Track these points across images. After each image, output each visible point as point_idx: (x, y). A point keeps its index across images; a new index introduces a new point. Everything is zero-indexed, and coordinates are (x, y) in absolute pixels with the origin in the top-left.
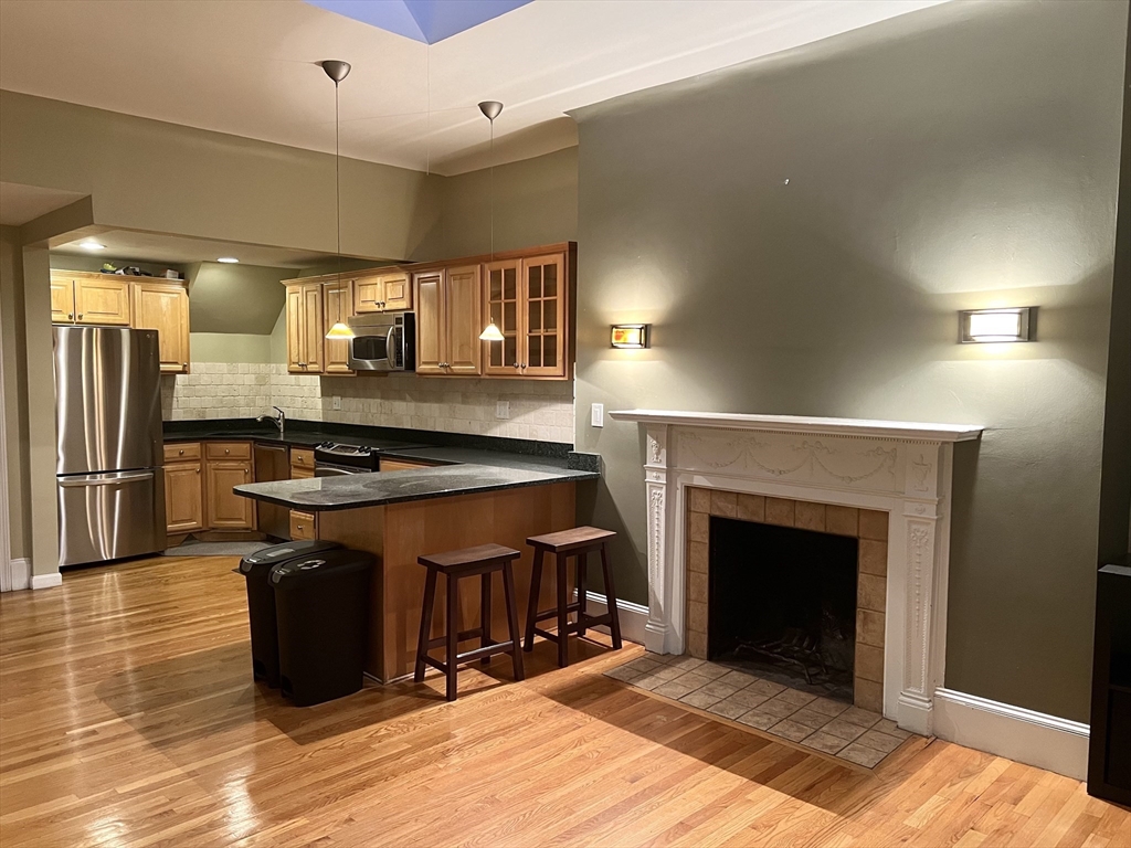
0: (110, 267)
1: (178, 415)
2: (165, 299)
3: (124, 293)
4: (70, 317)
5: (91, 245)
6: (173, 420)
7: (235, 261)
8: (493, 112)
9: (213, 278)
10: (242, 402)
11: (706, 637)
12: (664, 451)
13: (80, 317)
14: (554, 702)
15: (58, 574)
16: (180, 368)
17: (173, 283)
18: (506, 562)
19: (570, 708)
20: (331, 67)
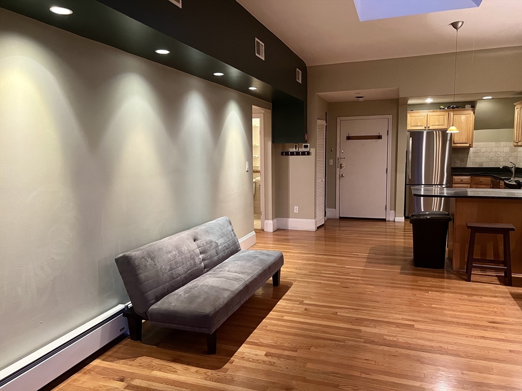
0: (442, 107)
1: (470, 164)
2: (463, 117)
3: (446, 117)
4: (425, 128)
5: (429, 100)
6: (468, 167)
7: (491, 98)
9: (484, 106)
10: (502, 160)
13: (429, 127)
14: (510, 296)
15: (404, 218)
16: (468, 145)
17: (468, 110)
18: (505, 232)
19: (513, 299)
20: (455, 25)
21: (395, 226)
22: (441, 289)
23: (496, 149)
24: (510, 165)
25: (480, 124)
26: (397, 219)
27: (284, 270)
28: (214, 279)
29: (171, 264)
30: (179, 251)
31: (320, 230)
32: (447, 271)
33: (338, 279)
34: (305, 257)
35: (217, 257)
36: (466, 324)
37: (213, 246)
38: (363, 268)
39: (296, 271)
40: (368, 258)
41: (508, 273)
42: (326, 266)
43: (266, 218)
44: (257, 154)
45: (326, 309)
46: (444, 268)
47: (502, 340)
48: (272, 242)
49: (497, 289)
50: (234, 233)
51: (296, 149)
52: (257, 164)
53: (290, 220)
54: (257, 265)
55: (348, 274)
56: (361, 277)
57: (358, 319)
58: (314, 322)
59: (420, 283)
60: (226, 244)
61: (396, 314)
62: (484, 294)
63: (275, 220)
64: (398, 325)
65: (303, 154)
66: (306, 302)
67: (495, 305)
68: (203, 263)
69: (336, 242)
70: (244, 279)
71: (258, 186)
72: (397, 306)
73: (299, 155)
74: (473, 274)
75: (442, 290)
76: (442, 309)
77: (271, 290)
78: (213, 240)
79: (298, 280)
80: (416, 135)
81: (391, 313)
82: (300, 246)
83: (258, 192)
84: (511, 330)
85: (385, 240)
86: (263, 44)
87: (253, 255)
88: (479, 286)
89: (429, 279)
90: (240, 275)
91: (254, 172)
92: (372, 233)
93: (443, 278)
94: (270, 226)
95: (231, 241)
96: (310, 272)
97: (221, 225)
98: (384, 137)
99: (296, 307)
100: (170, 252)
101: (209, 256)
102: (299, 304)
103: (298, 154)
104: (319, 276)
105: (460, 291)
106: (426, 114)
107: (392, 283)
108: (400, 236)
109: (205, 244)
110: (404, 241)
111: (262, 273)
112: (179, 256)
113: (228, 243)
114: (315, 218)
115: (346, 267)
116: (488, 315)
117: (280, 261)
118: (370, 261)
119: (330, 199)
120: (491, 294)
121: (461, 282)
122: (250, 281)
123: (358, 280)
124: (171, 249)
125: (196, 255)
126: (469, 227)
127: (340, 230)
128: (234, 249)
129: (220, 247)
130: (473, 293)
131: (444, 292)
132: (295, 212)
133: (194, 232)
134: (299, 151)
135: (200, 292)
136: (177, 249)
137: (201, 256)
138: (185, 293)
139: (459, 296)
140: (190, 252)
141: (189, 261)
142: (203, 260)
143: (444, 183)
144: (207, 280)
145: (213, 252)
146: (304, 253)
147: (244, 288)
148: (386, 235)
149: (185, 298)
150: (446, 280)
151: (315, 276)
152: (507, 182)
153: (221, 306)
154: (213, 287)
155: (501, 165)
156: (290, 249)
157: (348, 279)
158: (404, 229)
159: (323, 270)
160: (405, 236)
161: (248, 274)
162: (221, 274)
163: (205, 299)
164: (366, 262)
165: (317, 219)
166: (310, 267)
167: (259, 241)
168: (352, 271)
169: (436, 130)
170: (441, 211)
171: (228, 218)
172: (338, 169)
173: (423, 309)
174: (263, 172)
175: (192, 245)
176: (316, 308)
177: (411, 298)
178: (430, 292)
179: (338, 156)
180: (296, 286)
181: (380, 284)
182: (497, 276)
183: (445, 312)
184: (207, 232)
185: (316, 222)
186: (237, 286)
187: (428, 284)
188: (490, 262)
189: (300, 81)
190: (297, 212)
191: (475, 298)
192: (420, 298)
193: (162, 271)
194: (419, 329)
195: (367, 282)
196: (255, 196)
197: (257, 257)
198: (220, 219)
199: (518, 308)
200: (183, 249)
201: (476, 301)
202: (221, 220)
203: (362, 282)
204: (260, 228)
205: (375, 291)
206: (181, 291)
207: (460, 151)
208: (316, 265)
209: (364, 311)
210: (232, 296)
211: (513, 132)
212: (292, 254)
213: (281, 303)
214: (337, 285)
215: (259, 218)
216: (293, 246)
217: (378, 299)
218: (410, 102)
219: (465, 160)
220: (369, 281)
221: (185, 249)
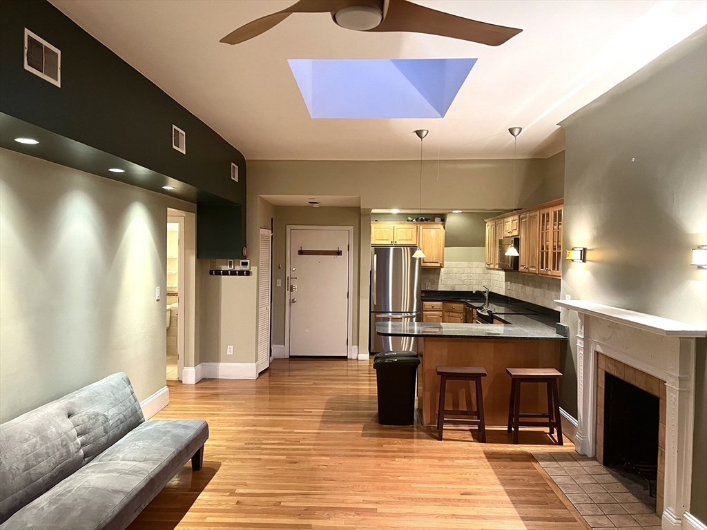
0: (410, 219)
1: (441, 288)
2: (433, 232)
3: (415, 230)
4: (392, 242)
5: (395, 211)
6: (439, 290)
7: (461, 212)
8: (516, 132)
9: (454, 220)
10: (474, 283)
11: (602, 449)
12: (583, 327)
13: (396, 242)
14: (484, 456)
15: (368, 355)
16: (438, 265)
17: (438, 224)
18: (477, 377)
19: (486, 460)
20: (419, 133)
21: (358, 366)
22: (408, 455)
23: (467, 270)
24: (483, 289)
25: (451, 241)
26: (361, 357)
27: (209, 446)
28: (99, 475)
29: (27, 460)
30: (43, 436)
31: (261, 377)
32: (417, 428)
33: (283, 451)
34: (241, 422)
35: (106, 437)
36: (436, 500)
37: (100, 421)
38: (316, 431)
39: (227, 444)
40: (323, 416)
41: (481, 426)
42: (269, 432)
43: (186, 365)
44: (173, 268)
45: (266, 499)
46: (413, 424)
47: (475, 517)
48: (193, 400)
49: (470, 448)
50: (134, 397)
51: (230, 266)
52: (174, 283)
53: (221, 365)
54: (169, 445)
55: (297, 442)
56: (315, 445)
57: (308, 509)
58: (249, 522)
59: (386, 447)
60: (121, 416)
61: (356, 495)
62: (456, 456)
63: (199, 366)
64: (358, 511)
65: (241, 273)
66: (239, 491)
67: (467, 470)
68: (81, 451)
69: (284, 394)
70: (147, 471)
71: (174, 315)
72: (357, 483)
73: (235, 275)
74: (445, 429)
75: (410, 454)
76: (410, 481)
77: (189, 478)
78: (100, 412)
79: (229, 459)
80: (381, 251)
81: (350, 494)
82: (234, 404)
83: (174, 324)
84: (484, 501)
85: (345, 387)
86: (184, 133)
87: (163, 430)
88: (451, 445)
89: (396, 440)
90: (142, 465)
91: (169, 294)
92: (331, 377)
93: (412, 438)
94: (191, 375)
95: (129, 409)
96: (246, 444)
97: (112, 386)
98: (345, 252)
99: (224, 501)
100: (27, 440)
101: (92, 438)
102: (229, 496)
103: (233, 273)
104: (259, 448)
105: (429, 455)
106: (392, 226)
107: (352, 450)
108: (363, 380)
109: (86, 420)
110: (368, 387)
111: (175, 457)
112: (41, 445)
113: (125, 413)
114: (256, 360)
115: (295, 431)
116: (460, 484)
117: (204, 433)
118: (328, 420)
119: (278, 331)
120: (464, 455)
121: (432, 441)
122: (156, 472)
123: (309, 449)
124: (27, 436)
125: (70, 439)
126: (439, 373)
127: (289, 376)
128: (133, 422)
129: (111, 422)
130: (444, 455)
131: (412, 457)
132: (228, 353)
133: (68, 403)
134: (236, 269)
135: (75, 500)
136: (39, 433)
137: (79, 440)
138: (50, 503)
139: (429, 461)
140: (60, 435)
141: (58, 450)
142: (83, 445)
143: (415, 310)
144: (89, 478)
145: (99, 430)
146: (239, 415)
147: (146, 486)
148: (348, 380)
149: (50, 513)
150: (415, 440)
151: (253, 449)
152: (479, 311)
153: (108, 521)
154: (97, 489)
155: (474, 289)
156: (219, 410)
157: (298, 449)
158: (369, 371)
159: (264, 439)
160: (370, 380)
161: (154, 462)
162: (112, 465)
163: (84, 511)
164: (321, 422)
165: (259, 362)
166: (246, 436)
167: (173, 400)
168: (302, 437)
169: (404, 246)
170: (410, 350)
171: (125, 375)
172: (288, 292)
173: (387, 484)
174: (182, 295)
175: (64, 425)
176: (253, 498)
177: (375, 469)
178: (396, 459)
179: (288, 275)
180: (226, 467)
181: (338, 453)
182: (470, 430)
183: (413, 485)
184: (91, 400)
185: (257, 367)
186: (135, 483)
187: (395, 447)
188: (464, 413)
189: (236, 179)
190: (232, 354)
191: (447, 462)
192: (386, 468)
193: (12, 472)
194: (381, 514)
195: (320, 452)
196: (170, 331)
197: (169, 432)
198: (111, 376)
199: (492, 471)
200: (49, 432)
201: (448, 466)
202: (114, 379)
203: (314, 452)
204: (175, 378)
205: (331, 464)
206: (42, 501)
207: (430, 272)
208: (255, 432)
209: (316, 496)
210: (126, 501)
211: (485, 250)
212: (222, 418)
213: (203, 497)
214: (283, 460)
215: (174, 362)
216: (223, 404)
217: (334, 475)
218: (374, 211)
219: (436, 282)
220: (325, 450)
221: (52, 431)
